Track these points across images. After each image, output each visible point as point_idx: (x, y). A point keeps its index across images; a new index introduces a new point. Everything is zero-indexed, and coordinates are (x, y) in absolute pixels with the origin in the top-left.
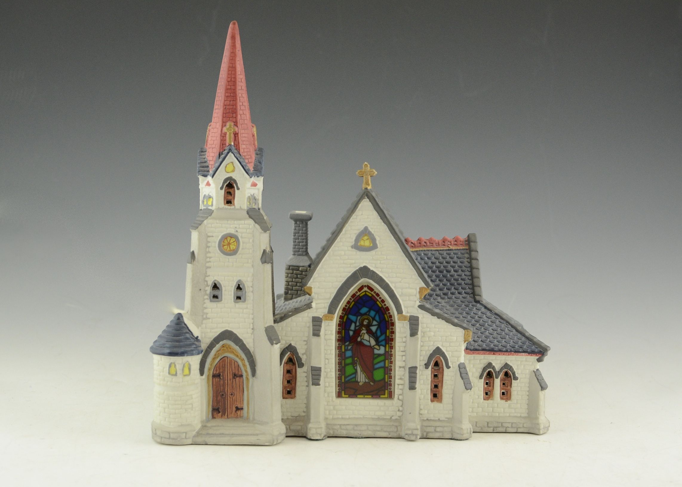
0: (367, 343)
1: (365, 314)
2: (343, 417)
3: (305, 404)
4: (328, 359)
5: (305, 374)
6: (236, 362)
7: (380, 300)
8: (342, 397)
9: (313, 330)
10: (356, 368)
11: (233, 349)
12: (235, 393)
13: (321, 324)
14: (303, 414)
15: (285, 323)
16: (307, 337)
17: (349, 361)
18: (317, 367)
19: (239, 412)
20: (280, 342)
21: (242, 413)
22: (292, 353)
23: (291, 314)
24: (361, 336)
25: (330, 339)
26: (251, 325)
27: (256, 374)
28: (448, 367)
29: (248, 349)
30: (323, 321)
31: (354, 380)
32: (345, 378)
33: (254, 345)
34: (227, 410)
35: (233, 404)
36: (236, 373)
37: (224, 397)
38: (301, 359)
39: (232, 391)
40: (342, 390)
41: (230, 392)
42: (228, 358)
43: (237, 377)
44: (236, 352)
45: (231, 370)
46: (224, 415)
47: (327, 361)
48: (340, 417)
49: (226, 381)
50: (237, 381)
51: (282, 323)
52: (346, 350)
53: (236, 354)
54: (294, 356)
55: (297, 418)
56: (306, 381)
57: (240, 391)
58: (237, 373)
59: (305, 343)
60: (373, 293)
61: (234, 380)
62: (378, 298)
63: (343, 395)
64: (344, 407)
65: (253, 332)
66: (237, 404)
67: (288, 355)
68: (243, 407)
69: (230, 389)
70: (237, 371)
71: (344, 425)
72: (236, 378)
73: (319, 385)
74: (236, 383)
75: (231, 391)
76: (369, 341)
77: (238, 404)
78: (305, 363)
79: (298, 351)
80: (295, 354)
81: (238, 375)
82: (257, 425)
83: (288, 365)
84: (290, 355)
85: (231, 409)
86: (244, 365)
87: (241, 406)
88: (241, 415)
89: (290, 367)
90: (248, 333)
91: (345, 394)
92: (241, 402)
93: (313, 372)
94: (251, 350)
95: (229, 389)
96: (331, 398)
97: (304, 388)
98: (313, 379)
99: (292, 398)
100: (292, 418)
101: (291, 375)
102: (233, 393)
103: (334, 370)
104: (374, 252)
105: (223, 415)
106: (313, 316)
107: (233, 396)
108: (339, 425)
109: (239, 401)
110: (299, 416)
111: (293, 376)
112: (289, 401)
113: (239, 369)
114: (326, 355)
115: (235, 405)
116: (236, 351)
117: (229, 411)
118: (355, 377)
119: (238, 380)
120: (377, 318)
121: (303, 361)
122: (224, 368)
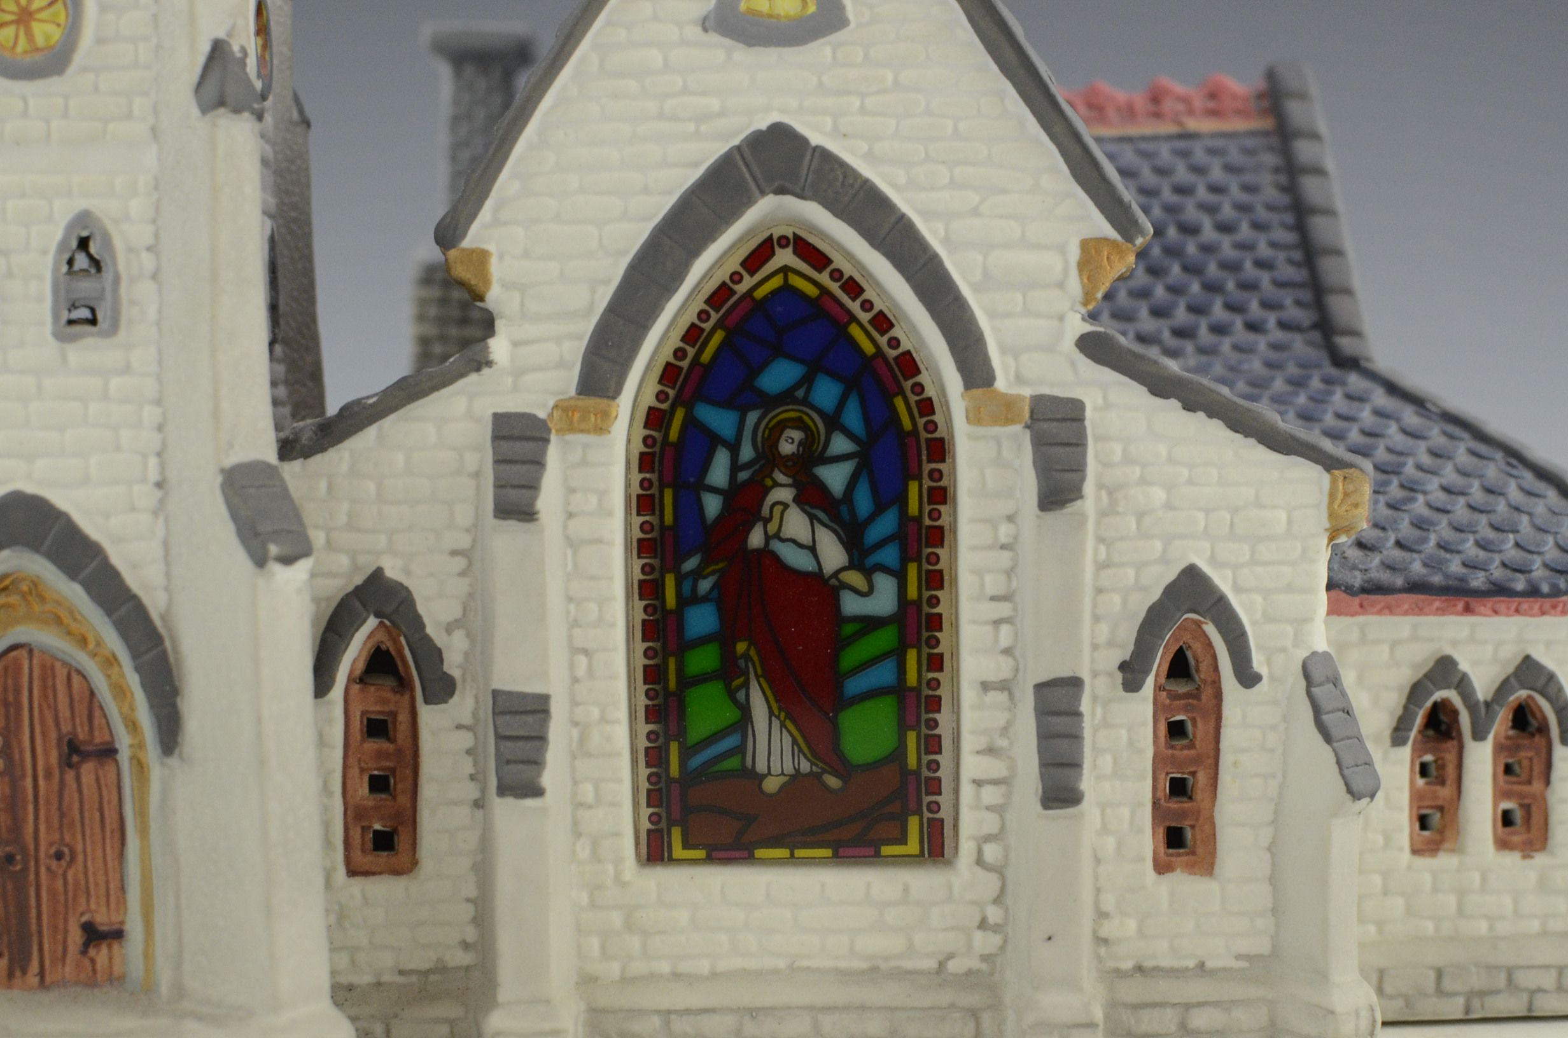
0: (798, 560)
1: (786, 397)
2: (685, 967)
3: (468, 900)
4: (586, 652)
5: (466, 740)
6: (74, 672)
7: (865, 317)
8: (672, 861)
9: (499, 486)
10: (741, 695)
11: (59, 603)
12: (79, 848)
13: (543, 452)
14: (462, 958)
15: (346, 455)
16: (468, 530)
17: (704, 660)
18: (523, 696)
19: (104, 950)
20: (307, 553)
21: (117, 960)
22: (387, 622)
23: (374, 403)
24: (767, 521)
25: (600, 541)
26: (153, 462)
27: (179, 739)
28: (1248, 678)
29: (134, 597)
30: (553, 437)
31: (733, 763)
32: (686, 753)
33: (168, 574)
34: (35, 939)
35: (66, 907)
36: (81, 737)
37: (18, 867)
38: (439, 651)
39: (62, 839)
40: (671, 823)
41: (51, 844)
42: (36, 653)
43: (85, 756)
44: (75, 620)
45: (50, 721)
46: (24, 971)
47: (582, 661)
48: (665, 967)
49: (29, 782)
50: (84, 780)
51: (332, 454)
52: (687, 600)
53: (74, 626)
54: (402, 639)
55: (432, 978)
56: (472, 778)
57: (104, 839)
58: (82, 734)
59: (460, 563)
60: (824, 278)
61: (70, 775)
62: (855, 306)
63: (678, 851)
64: (683, 916)
65: (162, 502)
66: (89, 910)
67: (370, 637)
68: (122, 923)
69: (49, 828)
70: (86, 728)
71: (687, 1012)
72: (80, 763)
73: (537, 791)
74: (80, 791)
75: (57, 836)
76: (812, 549)
77: (93, 906)
78: (464, 675)
79: (421, 609)
80: (404, 628)
81: (90, 748)
82: (191, 1025)
83: (372, 689)
84: (381, 636)
85: (60, 937)
86: (120, 691)
87: (115, 918)
88: (117, 970)
89: (384, 701)
90: (133, 509)
91: (686, 846)
92: (113, 899)
93: (501, 720)
94: (154, 603)
95: (42, 828)
96: (610, 868)
97: (463, 814)
98: (503, 761)
99: (397, 872)
100: (400, 979)
101: (391, 747)
102: (67, 845)
103: (621, 713)
104: (828, 51)
105: (18, 973)
106: (500, 410)
107: (69, 865)
108: (657, 1012)
109: (102, 891)
110: (441, 969)
111: (400, 751)
112: (382, 888)
113: (97, 713)
114: (577, 631)
115: (82, 914)
116: (71, 612)
117: (46, 946)
118: (740, 750)
119: (93, 777)
120: (853, 417)
121: (453, 663)
122: (12, 710)
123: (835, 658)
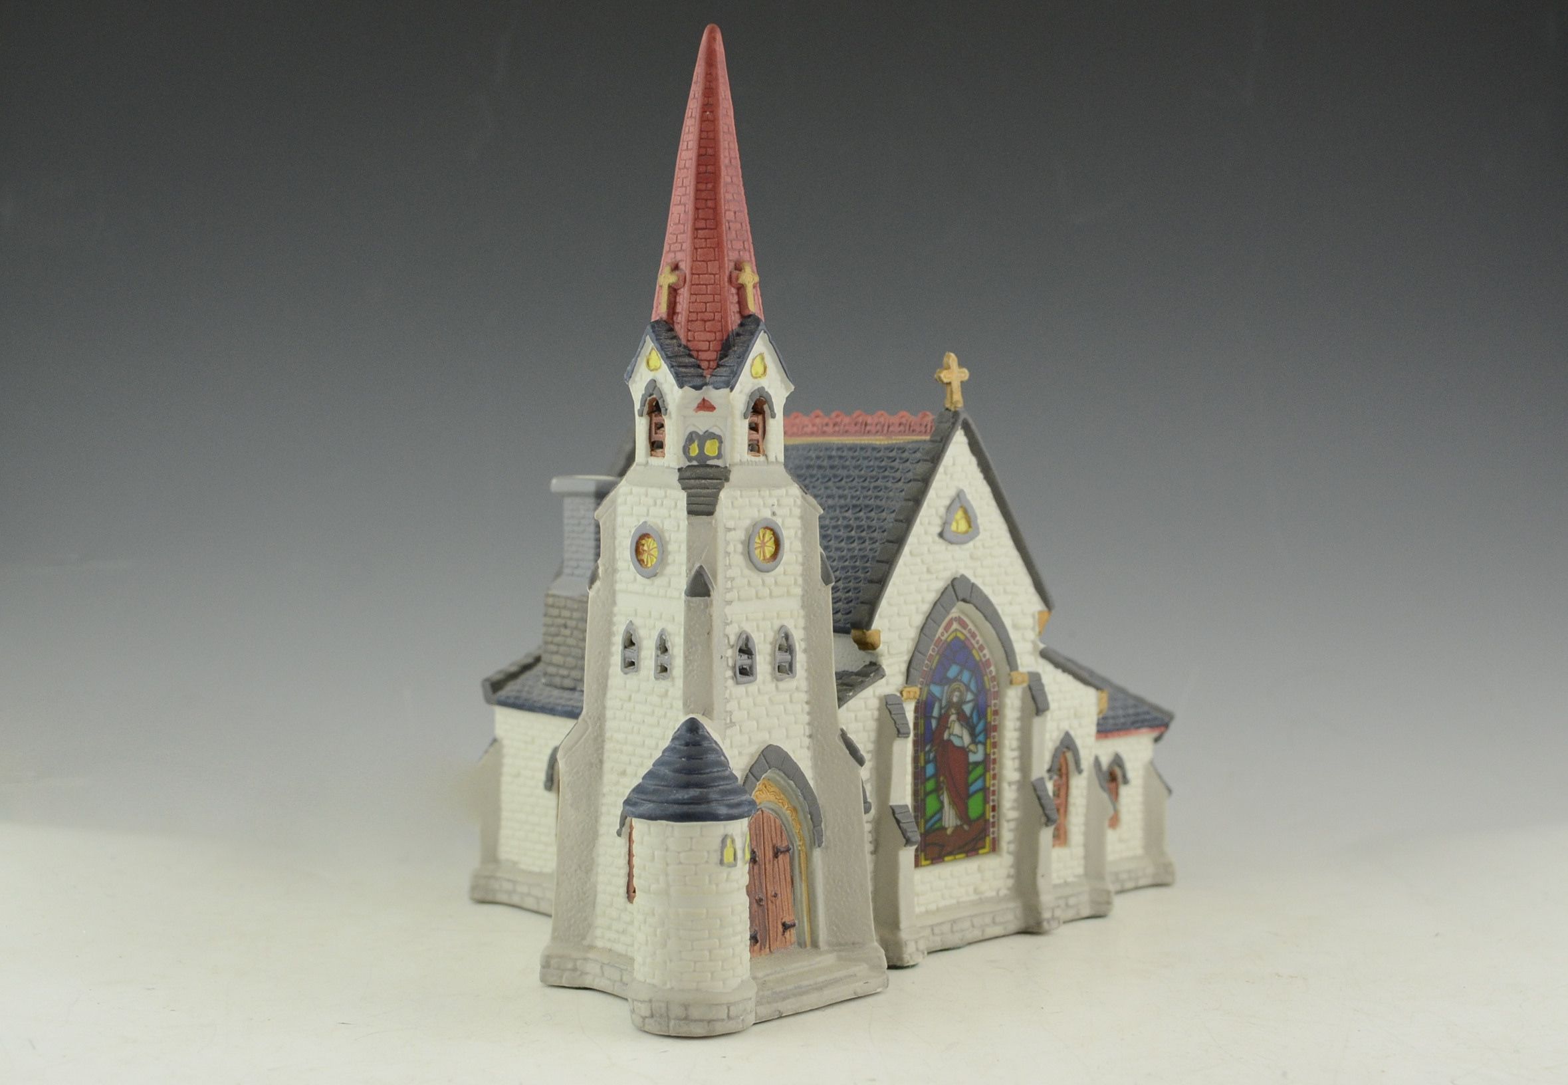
0: (957, 742)
1: (955, 680)
6: (777, 818)
7: (976, 646)
8: (922, 866)
9: (897, 724)
10: (941, 797)
12: (779, 891)
17: (930, 785)
18: (901, 807)
19: (788, 933)
21: (792, 936)
24: (949, 728)
28: (1080, 771)
31: (937, 826)
32: (926, 822)
33: (814, 773)
34: (767, 932)
35: (777, 918)
36: (779, 844)
38: (865, 792)
40: (922, 850)
41: (772, 891)
42: (764, 812)
43: (782, 852)
45: (770, 839)
46: (765, 948)
49: (764, 866)
50: (780, 862)
52: (927, 762)
57: (786, 886)
60: (965, 632)
61: (776, 861)
62: (973, 642)
63: (924, 862)
64: (927, 886)
66: (784, 917)
68: (794, 920)
69: (770, 884)
70: (780, 840)
71: (937, 925)
72: (779, 856)
74: (779, 867)
75: (773, 887)
76: (961, 737)
77: (785, 915)
78: (872, 801)
81: (782, 849)
85: (775, 930)
87: (791, 918)
88: (792, 941)
90: (802, 747)
91: (925, 859)
92: (790, 911)
94: (812, 785)
95: (768, 885)
102: (776, 891)
104: (973, 544)
105: (763, 948)
106: (885, 692)
107: (777, 899)
109: (787, 908)
113: (784, 834)
115: (782, 919)
117: (773, 934)
118: (940, 819)
119: (782, 860)
120: (973, 686)
121: (868, 797)
122: (758, 837)
123: (967, 779)
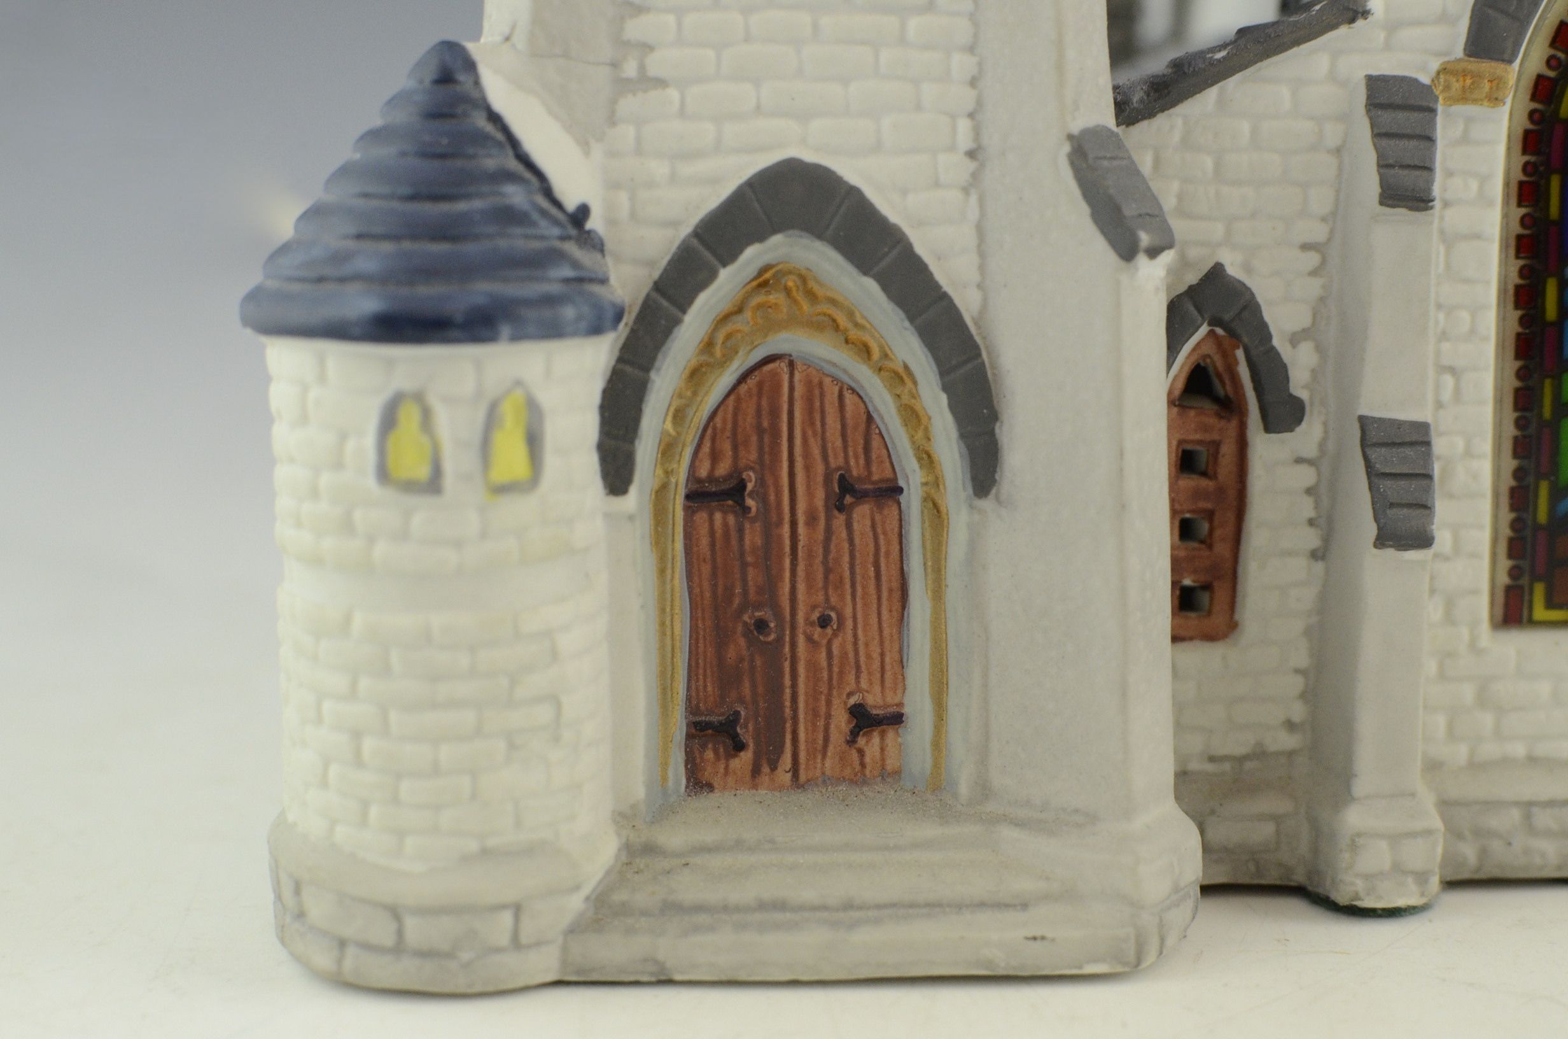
2: (1542, 750)
3: (1297, 671)
4: (1452, 370)
5: (1306, 476)
6: (847, 390)
8: (1532, 623)
9: (1383, 165)
11: (833, 302)
12: (848, 611)
13: (1432, 123)
14: (1287, 741)
15: (1179, 122)
16: (1324, 219)
18: (1397, 424)
19: (876, 739)
21: (891, 751)
22: (1220, 331)
23: (1224, 58)
25: (1477, 236)
26: (964, 126)
27: (997, 477)
29: (945, 296)
30: (1440, 108)
32: (1554, 495)
33: (982, 268)
34: (788, 725)
35: (830, 687)
36: (855, 473)
37: (772, 637)
38: (1284, 367)
39: (827, 600)
40: (1535, 578)
41: (814, 607)
42: (799, 367)
43: (861, 496)
44: (857, 325)
45: (816, 452)
46: (773, 769)
47: (1449, 381)
48: (1519, 750)
49: (786, 530)
50: (857, 526)
51: (1161, 121)
53: (854, 333)
54: (1240, 354)
55: (1249, 765)
56: (1311, 522)
57: (879, 598)
58: (857, 469)
59: (1313, 259)
61: (840, 520)
63: (1540, 612)
64: (1544, 689)
65: (975, 176)
66: (860, 690)
67: (1194, 350)
68: (900, 705)
69: (810, 587)
70: (862, 461)
71: (1551, 804)
72: (852, 506)
74: (851, 541)
75: (820, 597)
77: (864, 684)
78: (1311, 398)
79: (1267, 317)
80: (1246, 340)
81: (869, 487)
82: (1008, 833)
83: (1192, 413)
84: (1209, 349)
85: (821, 723)
86: (913, 416)
87: (891, 699)
88: (890, 764)
89: (1206, 428)
90: (937, 184)
91: (1550, 604)
92: (888, 675)
93: (1374, 454)
94: (967, 302)
95: (801, 587)
96: (1465, 632)
97: (1298, 567)
98: (1381, 504)
99: (1210, 637)
100: (1210, 767)
101: (1204, 483)
102: (833, 609)
103: (1486, 446)
105: (766, 769)
106: (1375, 73)
107: (835, 634)
108: (1516, 804)
109: (876, 665)
110: (1260, 754)
111: (1221, 491)
112: (1199, 655)
113: (876, 443)
114: (1446, 346)
115: (850, 695)
116: (851, 315)
117: (802, 736)
119: (868, 523)
121: (1299, 382)
122: (767, 439)
